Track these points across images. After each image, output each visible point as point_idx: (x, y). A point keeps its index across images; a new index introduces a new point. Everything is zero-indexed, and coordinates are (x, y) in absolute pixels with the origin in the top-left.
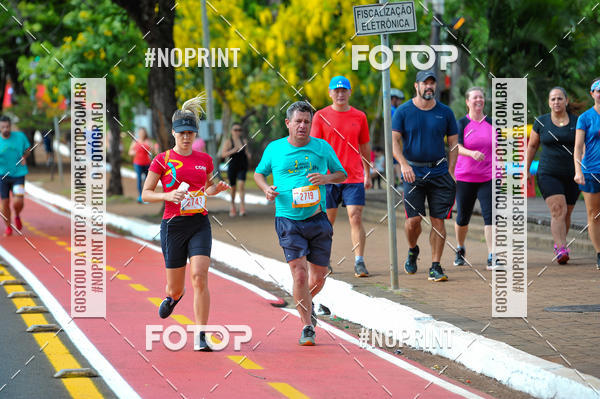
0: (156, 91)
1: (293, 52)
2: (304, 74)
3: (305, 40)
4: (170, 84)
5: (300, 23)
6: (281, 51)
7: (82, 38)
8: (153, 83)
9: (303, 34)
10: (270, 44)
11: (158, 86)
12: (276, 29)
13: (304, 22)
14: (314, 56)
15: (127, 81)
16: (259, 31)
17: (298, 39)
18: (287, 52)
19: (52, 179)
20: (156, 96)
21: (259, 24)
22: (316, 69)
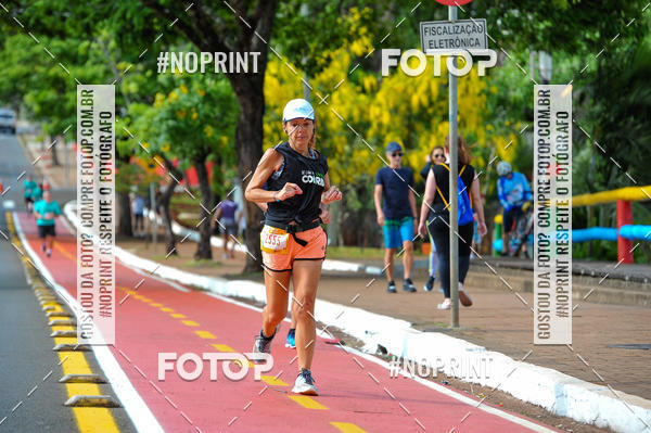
0: (243, 145)
1: (398, 119)
2: (410, 144)
3: (409, 109)
4: (258, 138)
5: (405, 91)
6: (386, 119)
7: (174, 95)
8: (240, 137)
9: (408, 102)
10: (374, 112)
11: (245, 140)
12: (380, 97)
13: (410, 90)
14: (419, 127)
15: (220, 142)
16: (362, 97)
17: (403, 108)
18: (392, 121)
19: (147, 248)
20: (243, 150)
21: (364, 91)
22: (422, 140)
